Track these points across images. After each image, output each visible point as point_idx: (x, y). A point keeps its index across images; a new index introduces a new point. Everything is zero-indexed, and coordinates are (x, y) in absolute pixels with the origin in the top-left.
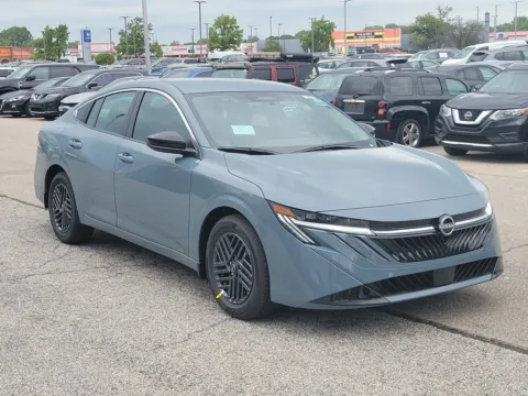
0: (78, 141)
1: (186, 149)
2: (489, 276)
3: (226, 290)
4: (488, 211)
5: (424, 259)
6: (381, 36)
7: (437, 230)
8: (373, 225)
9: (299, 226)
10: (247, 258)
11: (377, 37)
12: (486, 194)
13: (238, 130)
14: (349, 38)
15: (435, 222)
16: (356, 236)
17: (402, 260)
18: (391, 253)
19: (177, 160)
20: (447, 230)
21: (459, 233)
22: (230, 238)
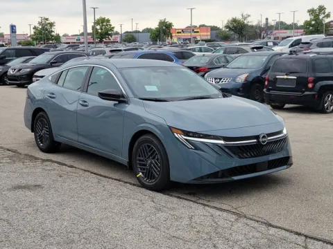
0: (53, 94)
1: (120, 99)
2: (285, 167)
3: (143, 173)
4: (285, 132)
5: (252, 157)
6: (198, 32)
7: (259, 141)
8: (225, 139)
9: (186, 140)
10: (158, 159)
11: (195, 32)
12: (283, 123)
13: (149, 88)
14: (178, 33)
15: (257, 137)
16: (216, 145)
17: (240, 158)
18: (234, 153)
19: (115, 105)
20: (264, 142)
21: (270, 143)
22: (149, 147)
